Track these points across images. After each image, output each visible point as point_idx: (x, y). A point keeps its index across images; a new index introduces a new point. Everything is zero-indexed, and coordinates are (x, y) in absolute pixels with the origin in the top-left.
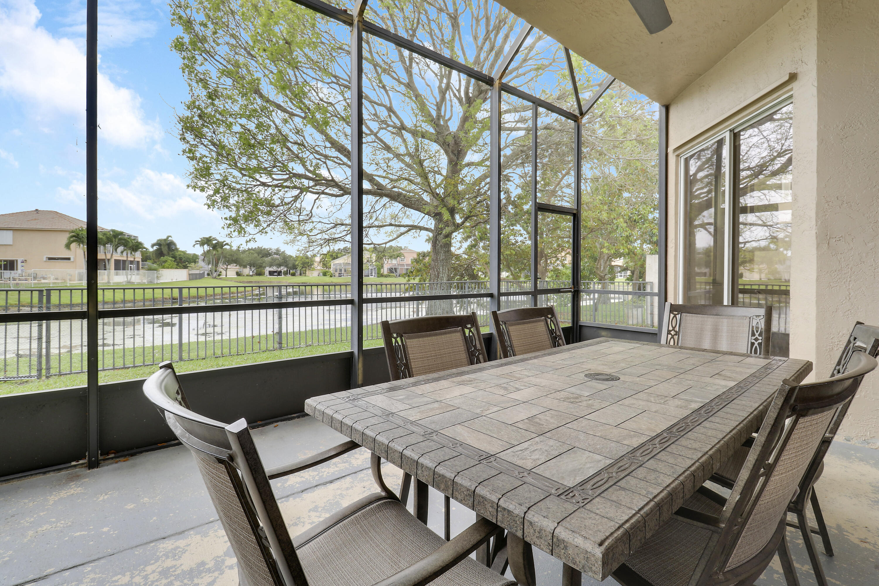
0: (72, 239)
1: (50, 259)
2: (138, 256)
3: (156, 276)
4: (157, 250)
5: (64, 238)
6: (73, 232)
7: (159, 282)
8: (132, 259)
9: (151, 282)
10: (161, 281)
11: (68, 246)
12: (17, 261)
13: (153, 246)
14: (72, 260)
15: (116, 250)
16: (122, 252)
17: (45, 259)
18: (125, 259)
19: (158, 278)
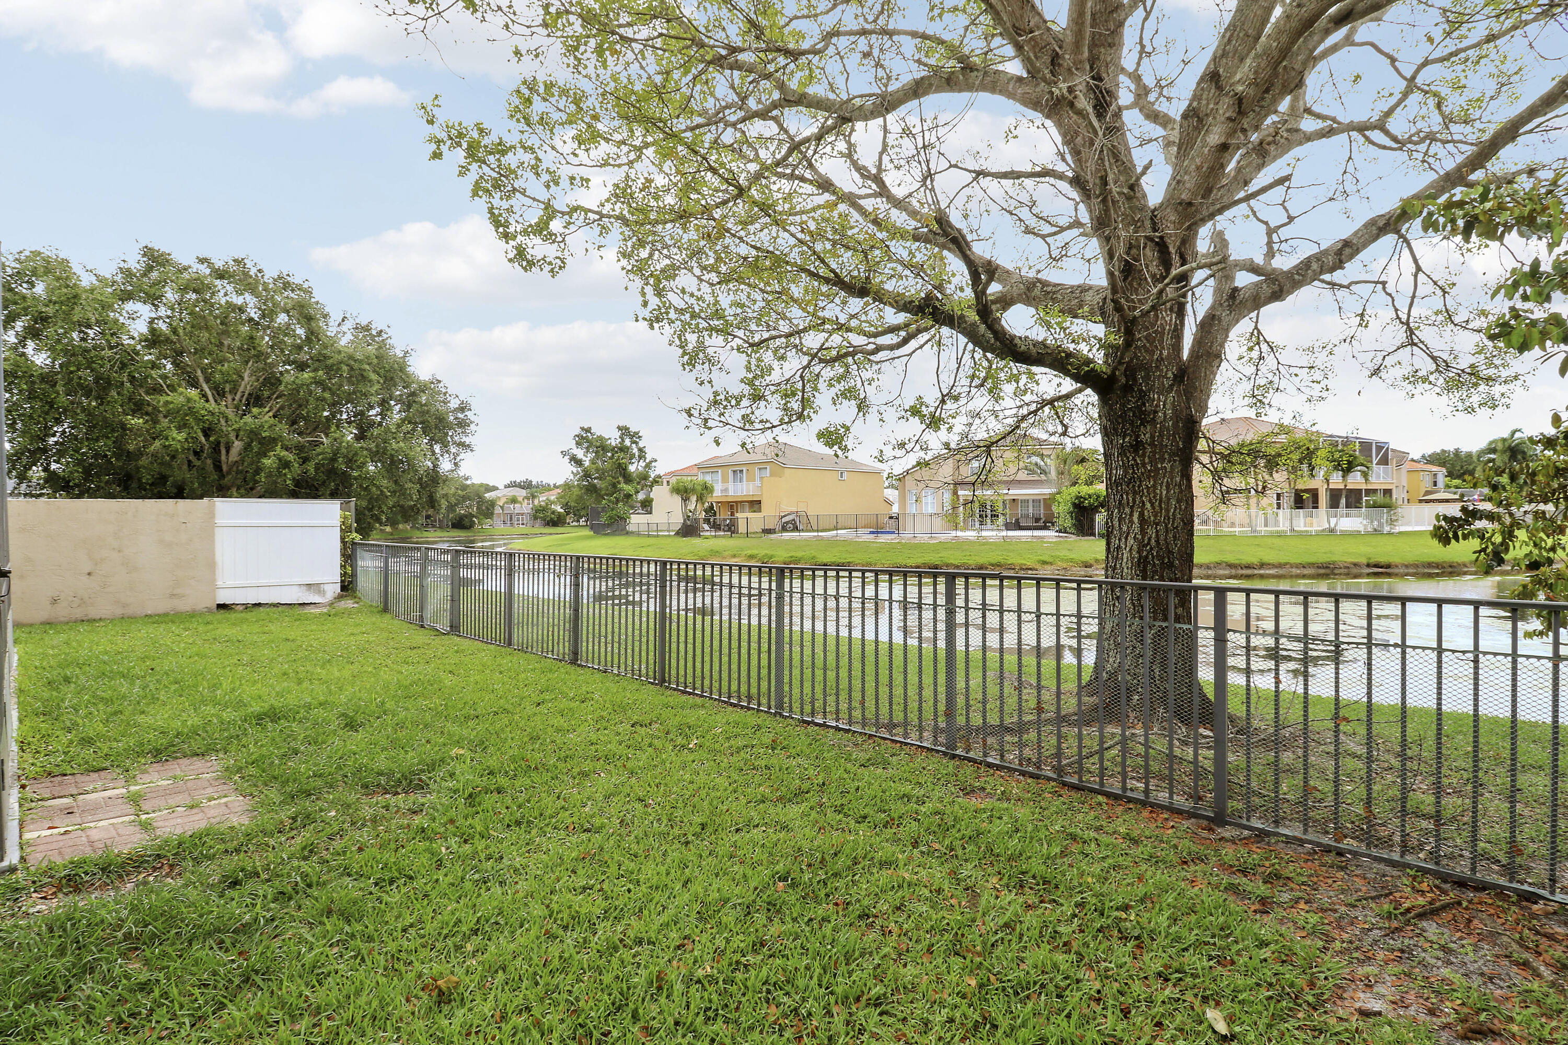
9: (1376, 531)
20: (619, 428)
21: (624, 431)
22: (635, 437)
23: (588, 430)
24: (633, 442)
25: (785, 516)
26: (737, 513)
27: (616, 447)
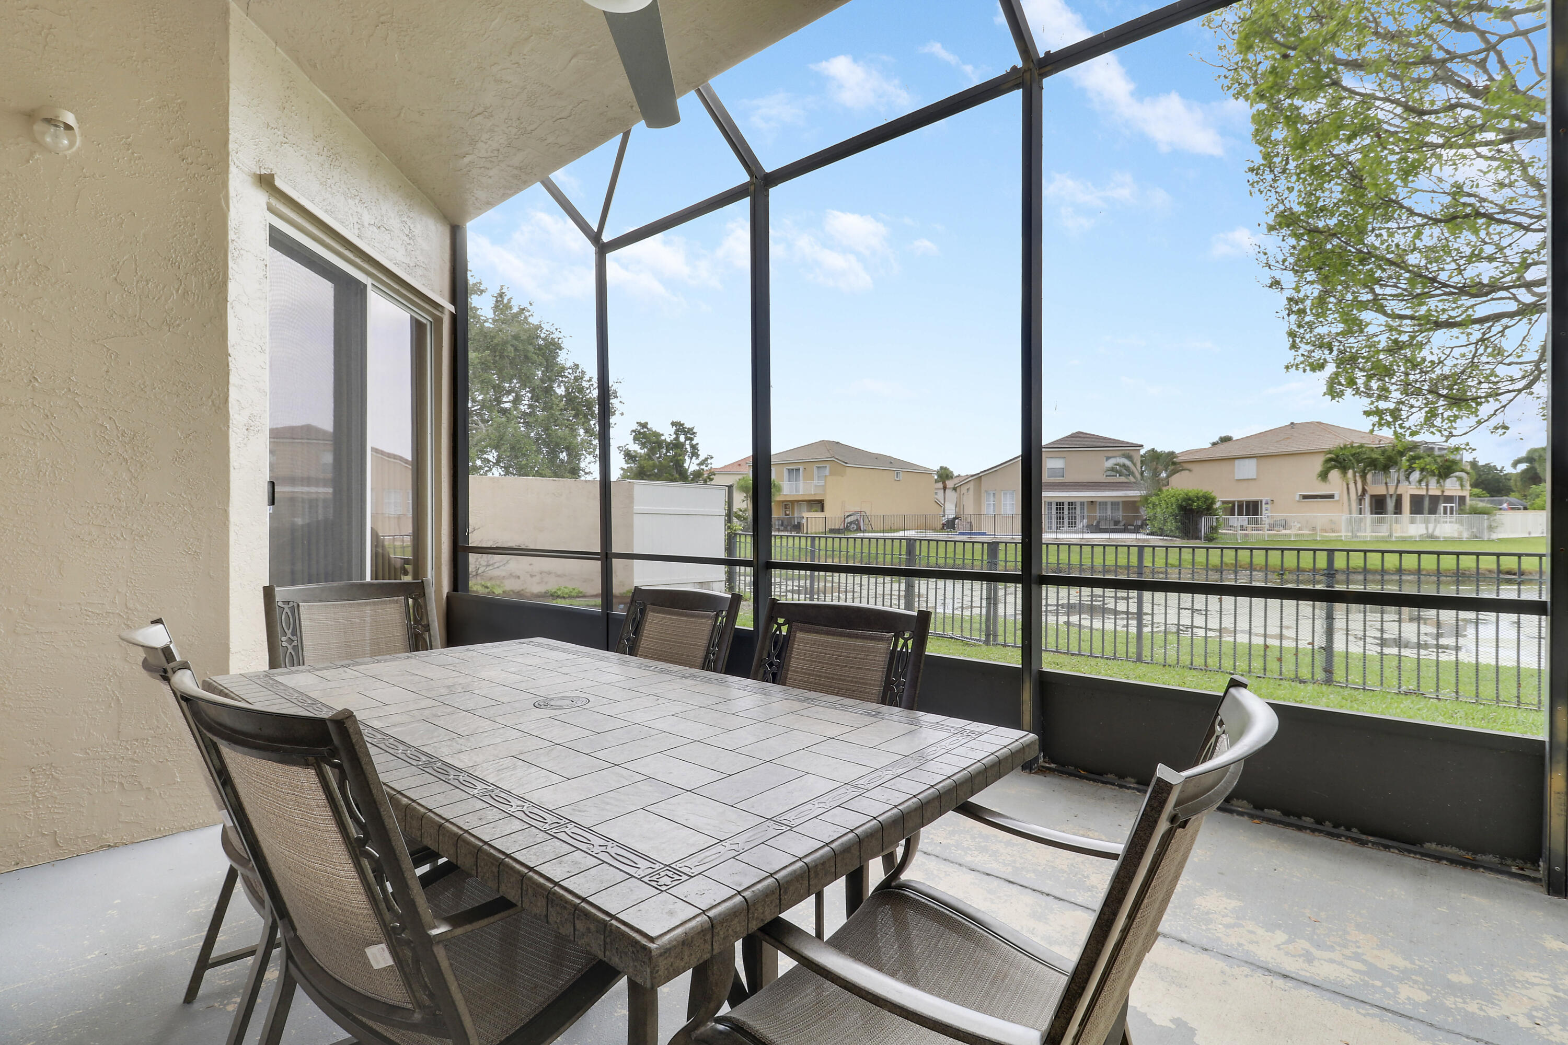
0: (1329, 465)
1: (1305, 497)
2: (1452, 487)
3: (1486, 524)
4: (1524, 472)
5: (1317, 464)
6: (1330, 452)
7: (1494, 536)
8: (1438, 493)
9: (1476, 538)
10: (1501, 536)
11: (1324, 476)
12: (1261, 501)
13: (1515, 464)
14: (1336, 498)
15: (1407, 478)
16: (1420, 481)
17: (1297, 498)
18: (1423, 492)
19: (1491, 528)
20: (673, 424)
21: (679, 427)
22: (690, 433)
23: (644, 425)
24: (687, 439)
25: (849, 516)
26: (793, 513)
27: (671, 442)
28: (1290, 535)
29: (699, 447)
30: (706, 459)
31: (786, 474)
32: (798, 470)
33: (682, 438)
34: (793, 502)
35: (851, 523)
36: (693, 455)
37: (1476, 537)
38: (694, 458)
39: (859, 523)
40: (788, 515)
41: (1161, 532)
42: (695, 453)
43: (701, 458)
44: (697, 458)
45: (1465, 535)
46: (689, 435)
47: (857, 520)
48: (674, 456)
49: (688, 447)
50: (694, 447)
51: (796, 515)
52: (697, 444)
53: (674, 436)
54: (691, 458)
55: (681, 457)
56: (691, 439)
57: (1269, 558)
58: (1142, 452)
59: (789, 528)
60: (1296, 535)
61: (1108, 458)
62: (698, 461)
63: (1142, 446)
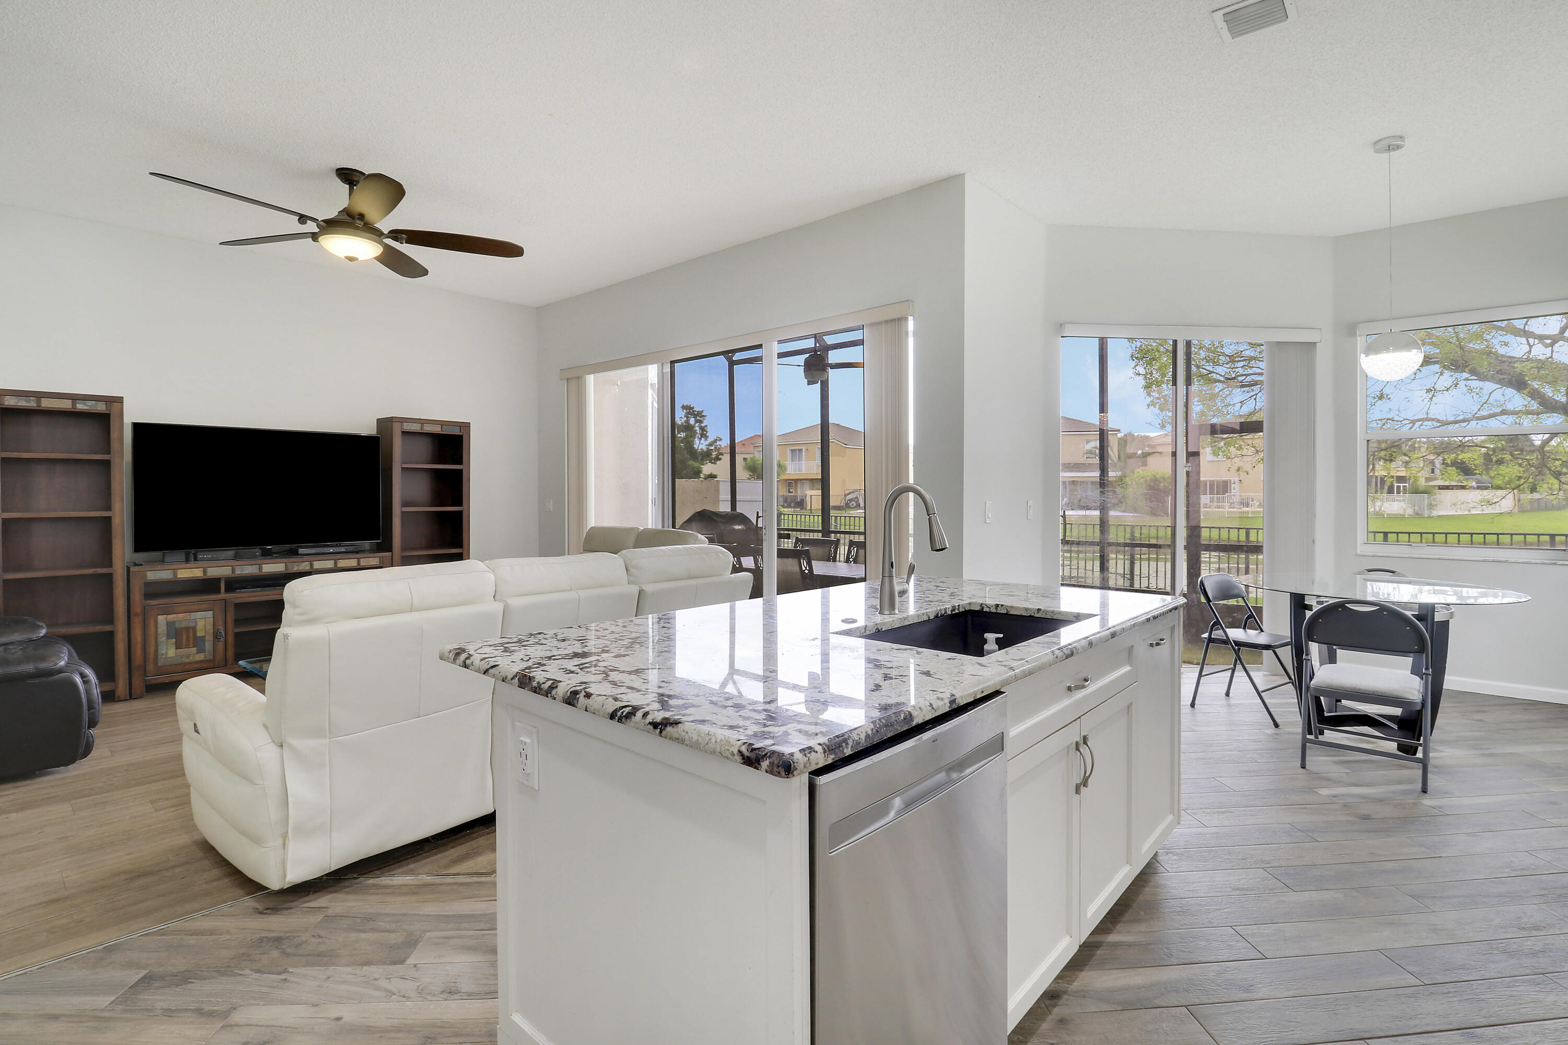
3: (1426, 502)
12: (1230, 481)
21: (690, 410)
22: (699, 416)
24: (697, 421)
25: (848, 494)
26: (796, 490)
27: (682, 425)
28: (1248, 512)
29: (708, 429)
30: (715, 441)
31: (789, 453)
32: (800, 450)
33: (692, 421)
34: (796, 481)
35: (851, 500)
36: (702, 437)
37: (1418, 514)
38: (703, 439)
39: (858, 501)
40: (792, 492)
41: (1135, 510)
42: (704, 435)
43: (710, 440)
44: (706, 440)
45: (1410, 511)
46: (698, 418)
47: (857, 498)
48: (685, 438)
49: (697, 428)
50: (703, 429)
51: (799, 492)
52: (706, 426)
53: (685, 419)
54: (700, 439)
55: (692, 439)
56: (701, 422)
57: (1231, 534)
58: (1119, 435)
59: (792, 505)
60: (1253, 512)
61: (1088, 442)
62: (707, 443)
63: (1119, 431)
